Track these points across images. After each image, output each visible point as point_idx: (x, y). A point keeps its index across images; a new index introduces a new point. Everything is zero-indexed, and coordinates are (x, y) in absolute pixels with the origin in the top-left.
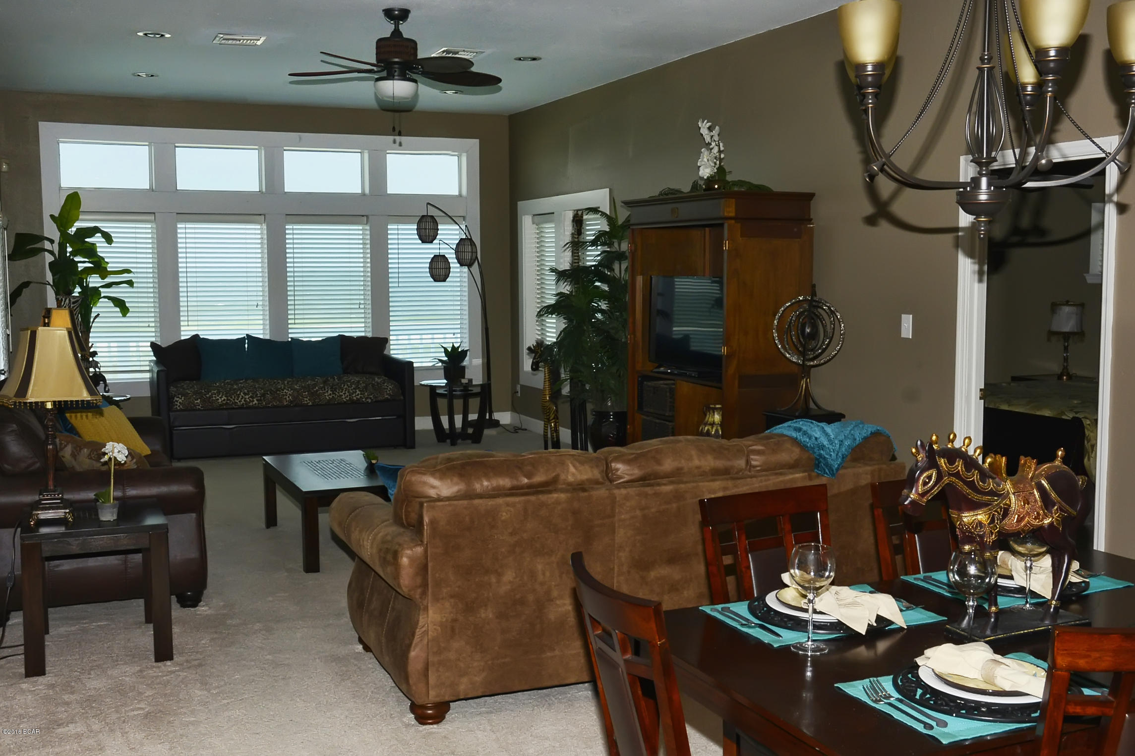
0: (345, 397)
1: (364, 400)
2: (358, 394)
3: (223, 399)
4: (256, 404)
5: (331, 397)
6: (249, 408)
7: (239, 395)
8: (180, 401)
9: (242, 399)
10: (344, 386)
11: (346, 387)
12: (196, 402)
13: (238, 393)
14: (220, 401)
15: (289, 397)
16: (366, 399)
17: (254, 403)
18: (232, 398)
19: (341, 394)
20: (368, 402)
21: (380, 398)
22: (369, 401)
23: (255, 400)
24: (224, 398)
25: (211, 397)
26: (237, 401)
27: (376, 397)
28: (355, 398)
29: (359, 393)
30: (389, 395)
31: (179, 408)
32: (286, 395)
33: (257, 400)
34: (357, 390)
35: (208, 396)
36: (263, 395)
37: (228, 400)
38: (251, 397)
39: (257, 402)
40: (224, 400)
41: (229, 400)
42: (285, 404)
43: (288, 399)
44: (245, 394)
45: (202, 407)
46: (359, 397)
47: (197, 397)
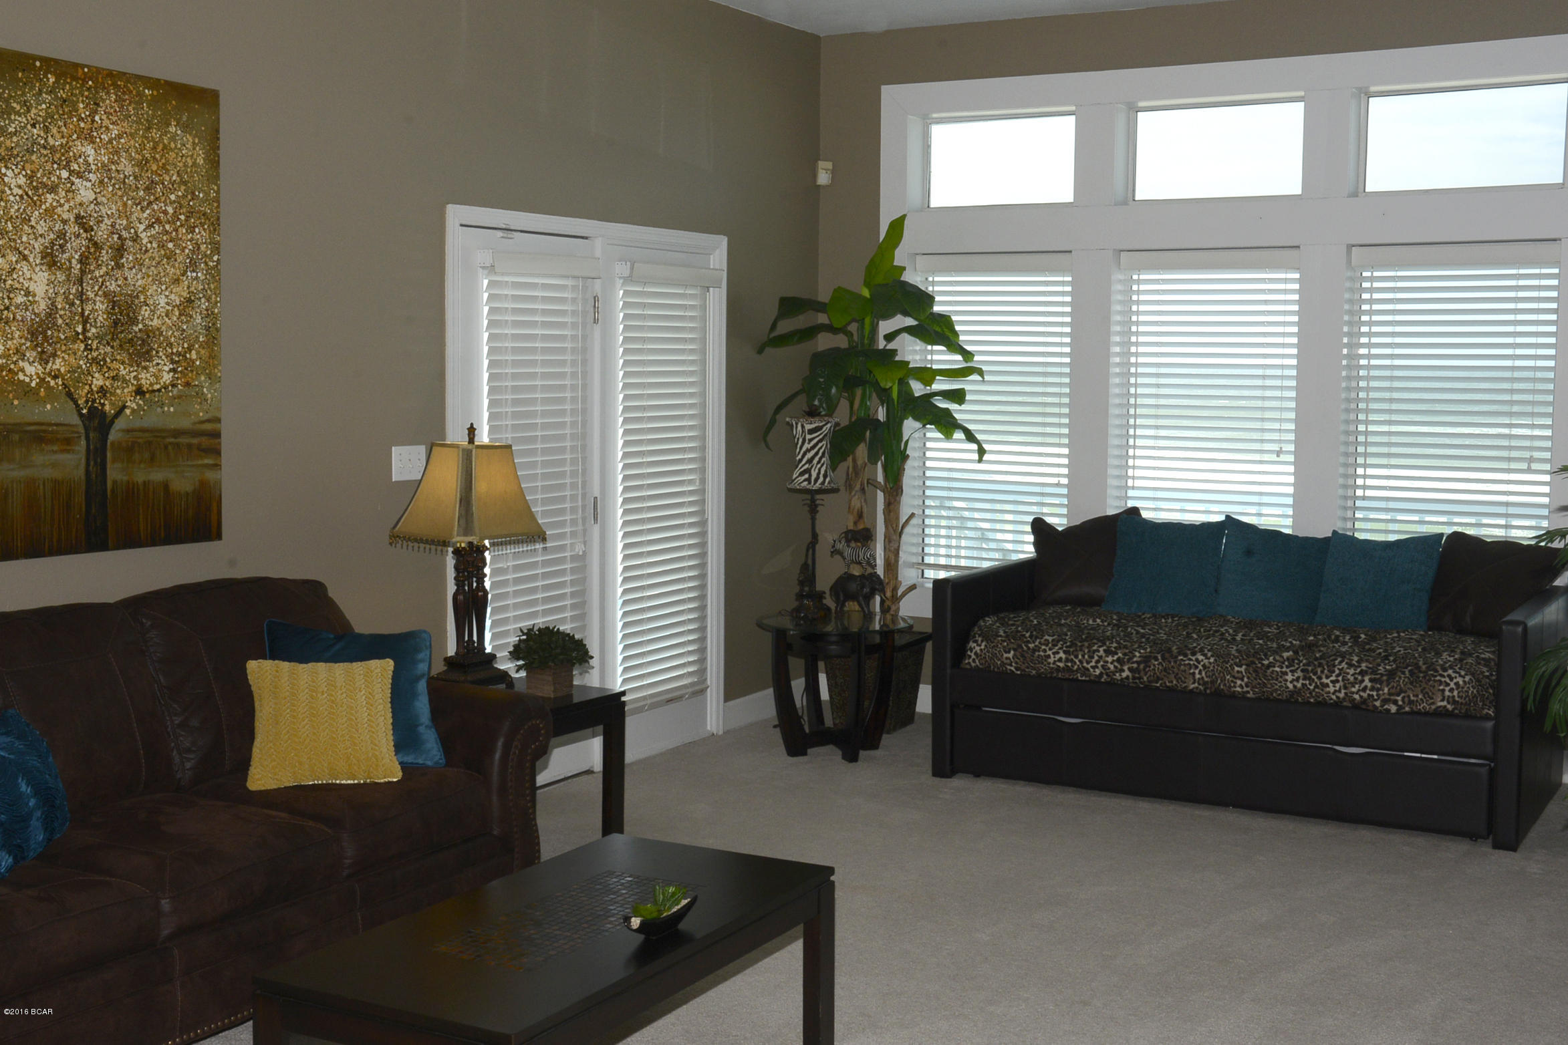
0: (1333, 689)
1: (1378, 704)
2: (1366, 687)
3: (1057, 657)
4: (1127, 677)
5: (1299, 685)
6: (1112, 683)
7: (1094, 651)
8: (978, 649)
9: (1097, 662)
10: (1341, 663)
11: (1344, 665)
12: (1006, 655)
13: (1095, 648)
14: (1051, 660)
15: (1200, 673)
16: (1385, 701)
17: (1124, 675)
18: (1076, 657)
19: (1325, 681)
20: (1388, 711)
21: (1424, 706)
22: (1393, 709)
23: (1126, 668)
24: (1062, 655)
25: (1037, 649)
26: (1089, 666)
27: (1411, 702)
28: (1357, 697)
29: (1369, 685)
30: (1451, 700)
31: (973, 665)
32: (1196, 667)
33: (1129, 669)
34: (1367, 679)
35: (1031, 646)
36: (1146, 660)
37: (1067, 660)
38: (1118, 660)
39: (1130, 674)
40: (1060, 660)
41: (1072, 661)
42: (1192, 686)
43: (1198, 676)
44: (1108, 652)
45: (1017, 669)
46: (1365, 695)
47: (1012, 646)
